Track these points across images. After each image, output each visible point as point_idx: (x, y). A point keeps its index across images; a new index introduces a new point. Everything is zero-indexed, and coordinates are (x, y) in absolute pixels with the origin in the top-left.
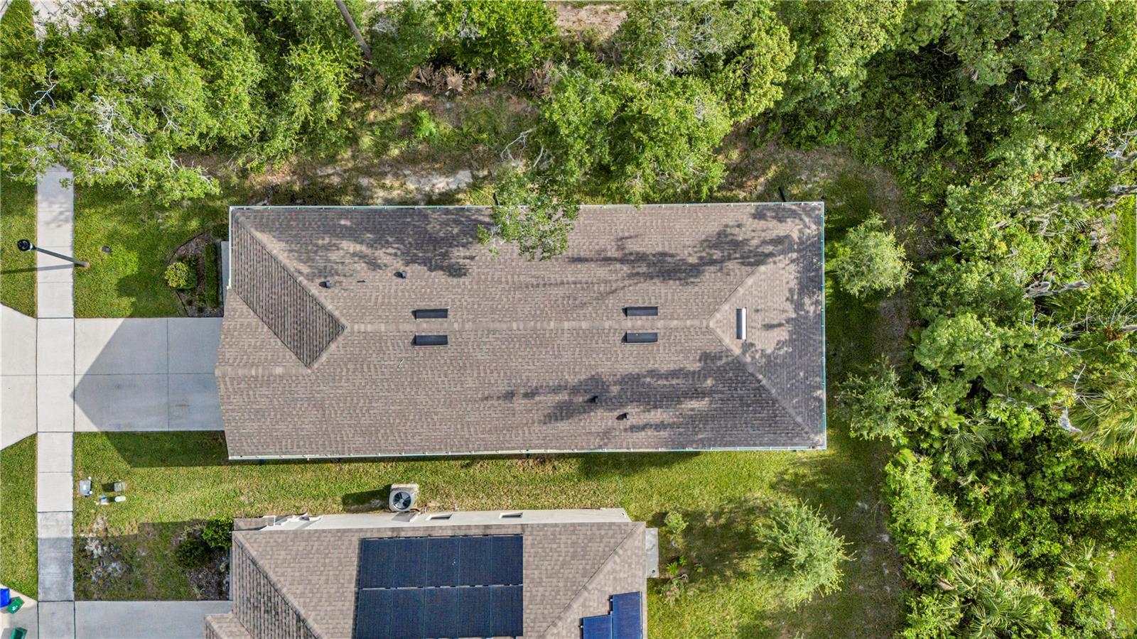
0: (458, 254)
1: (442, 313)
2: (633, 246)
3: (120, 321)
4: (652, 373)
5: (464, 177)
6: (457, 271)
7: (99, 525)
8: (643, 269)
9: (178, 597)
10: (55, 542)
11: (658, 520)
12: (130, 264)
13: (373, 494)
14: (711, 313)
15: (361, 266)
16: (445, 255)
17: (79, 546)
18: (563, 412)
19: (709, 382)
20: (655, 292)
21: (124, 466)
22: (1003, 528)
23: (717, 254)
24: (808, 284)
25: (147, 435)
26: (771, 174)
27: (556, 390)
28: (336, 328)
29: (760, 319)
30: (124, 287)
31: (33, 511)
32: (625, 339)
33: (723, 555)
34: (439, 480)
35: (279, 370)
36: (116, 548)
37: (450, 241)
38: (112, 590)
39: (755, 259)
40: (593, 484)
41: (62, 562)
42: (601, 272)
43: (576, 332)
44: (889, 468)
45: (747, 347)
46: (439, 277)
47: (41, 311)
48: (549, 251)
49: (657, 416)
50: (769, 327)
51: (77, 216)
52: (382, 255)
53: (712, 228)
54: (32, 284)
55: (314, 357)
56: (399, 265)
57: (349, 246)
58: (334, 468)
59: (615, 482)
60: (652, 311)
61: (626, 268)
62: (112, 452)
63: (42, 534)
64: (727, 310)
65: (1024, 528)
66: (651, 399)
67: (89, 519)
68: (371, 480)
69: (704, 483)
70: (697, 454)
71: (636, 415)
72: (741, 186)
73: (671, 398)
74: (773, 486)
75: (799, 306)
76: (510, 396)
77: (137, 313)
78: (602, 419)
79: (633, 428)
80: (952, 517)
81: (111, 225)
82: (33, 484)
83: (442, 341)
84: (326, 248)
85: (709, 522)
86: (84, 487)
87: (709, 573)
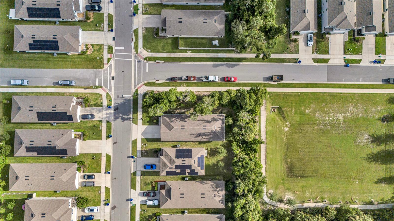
0: (186, 120)
1: (184, 126)
2: (204, 119)
3: (147, 126)
4: (206, 133)
5: (186, 110)
6: (185, 122)
7: (144, 149)
8: (205, 121)
9: (153, 157)
10: (139, 151)
11: (207, 149)
12: (148, 119)
13: (175, 146)
14: (212, 126)
15: (176, 121)
16: (184, 120)
17: (142, 151)
18: (196, 137)
19: (212, 134)
20: (206, 124)
21: (147, 142)
22: (245, 150)
23: (213, 120)
24: (223, 123)
25: (149, 139)
26: (220, 110)
27: (196, 134)
28: (173, 127)
29: (217, 127)
30: (148, 122)
31: (137, 147)
32: (203, 129)
33: (215, 153)
34: (182, 144)
35: (167, 132)
36: (146, 151)
37: (185, 118)
38: (145, 156)
39: (217, 121)
40: (200, 145)
41: (140, 153)
42: (201, 122)
43: (198, 128)
44: (232, 143)
45: (216, 130)
46: (184, 122)
47: (138, 124)
48: (195, 120)
49: (207, 137)
50: (218, 128)
51: (142, 114)
52: (178, 120)
53: (212, 117)
54: (137, 121)
55: (171, 131)
56: (179, 121)
57: (174, 119)
58: (171, 143)
59: (202, 145)
60: (206, 126)
61: (203, 121)
62: (146, 140)
63: (137, 150)
64: (214, 126)
65: (247, 150)
66: (206, 135)
67: (143, 148)
68: (175, 144)
69: (212, 145)
70: (212, 142)
71: (204, 137)
72: (217, 111)
73: (208, 135)
74: (220, 146)
75: (222, 126)
76: (191, 135)
77: (149, 125)
78: (201, 137)
79: (204, 138)
80: (239, 149)
81: (146, 115)
82: (137, 144)
83: (184, 129)
84: (172, 119)
85: (213, 150)
86: (142, 144)
87: (213, 155)
